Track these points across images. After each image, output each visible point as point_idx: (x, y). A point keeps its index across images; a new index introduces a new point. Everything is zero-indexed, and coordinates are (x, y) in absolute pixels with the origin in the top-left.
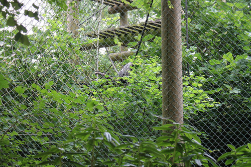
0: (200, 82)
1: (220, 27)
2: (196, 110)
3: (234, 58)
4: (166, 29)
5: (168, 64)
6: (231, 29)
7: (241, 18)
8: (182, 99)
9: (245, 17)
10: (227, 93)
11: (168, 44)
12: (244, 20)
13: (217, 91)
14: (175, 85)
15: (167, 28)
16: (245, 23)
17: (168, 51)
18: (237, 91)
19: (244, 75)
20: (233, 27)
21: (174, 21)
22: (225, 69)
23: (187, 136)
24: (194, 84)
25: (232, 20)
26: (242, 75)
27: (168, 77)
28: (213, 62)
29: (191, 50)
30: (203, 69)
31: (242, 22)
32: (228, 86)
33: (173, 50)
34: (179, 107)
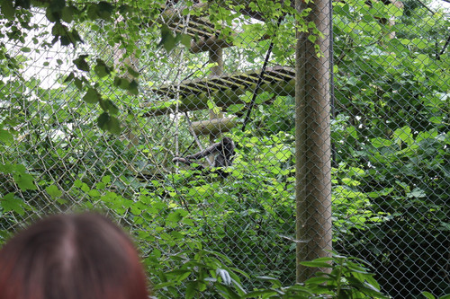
0: (353, 178)
1: (389, 82)
2: (350, 227)
3: (415, 136)
4: (303, 89)
5: (306, 148)
6: (408, 85)
7: (426, 67)
8: (330, 209)
9: (432, 66)
10: (402, 197)
11: (306, 115)
12: (431, 70)
13: (385, 192)
14: (319, 185)
15: (306, 87)
16: (433, 75)
17: (306, 126)
18: (418, 193)
19: (432, 165)
20: (411, 82)
21: (317, 76)
22: (399, 155)
23: (356, 276)
24: (345, 180)
25: (409, 69)
26: (429, 165)
27: (307, 170)
28: (377, 142)
29: (340, 121)
30: (360, 153)
31: (428, 73)
32: (403, 185)
33: (316, 125)
34: (325, 222)
